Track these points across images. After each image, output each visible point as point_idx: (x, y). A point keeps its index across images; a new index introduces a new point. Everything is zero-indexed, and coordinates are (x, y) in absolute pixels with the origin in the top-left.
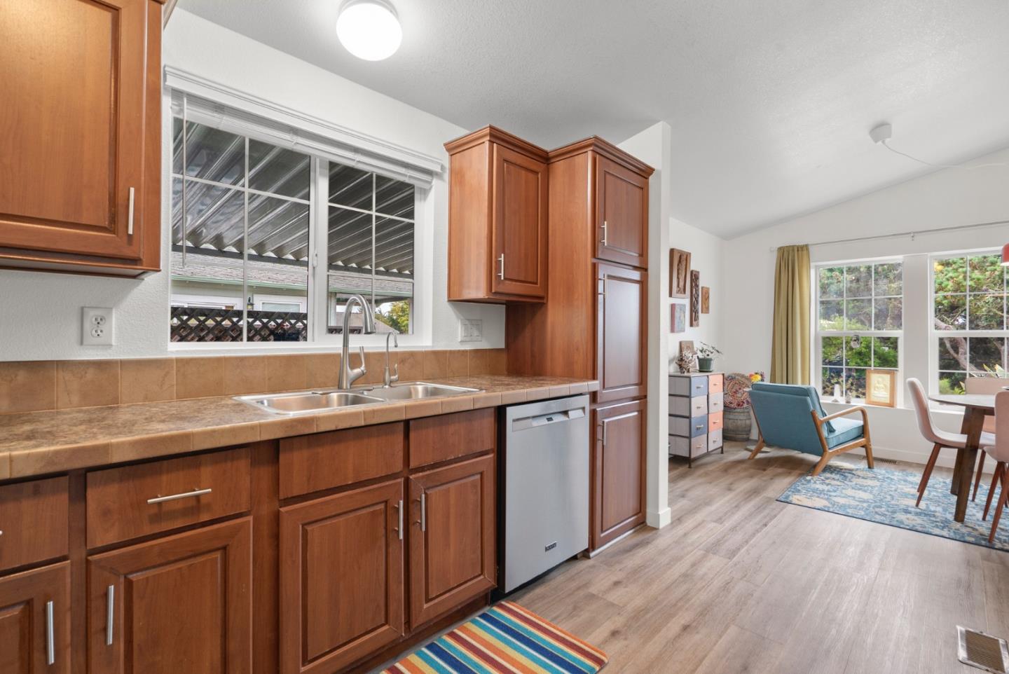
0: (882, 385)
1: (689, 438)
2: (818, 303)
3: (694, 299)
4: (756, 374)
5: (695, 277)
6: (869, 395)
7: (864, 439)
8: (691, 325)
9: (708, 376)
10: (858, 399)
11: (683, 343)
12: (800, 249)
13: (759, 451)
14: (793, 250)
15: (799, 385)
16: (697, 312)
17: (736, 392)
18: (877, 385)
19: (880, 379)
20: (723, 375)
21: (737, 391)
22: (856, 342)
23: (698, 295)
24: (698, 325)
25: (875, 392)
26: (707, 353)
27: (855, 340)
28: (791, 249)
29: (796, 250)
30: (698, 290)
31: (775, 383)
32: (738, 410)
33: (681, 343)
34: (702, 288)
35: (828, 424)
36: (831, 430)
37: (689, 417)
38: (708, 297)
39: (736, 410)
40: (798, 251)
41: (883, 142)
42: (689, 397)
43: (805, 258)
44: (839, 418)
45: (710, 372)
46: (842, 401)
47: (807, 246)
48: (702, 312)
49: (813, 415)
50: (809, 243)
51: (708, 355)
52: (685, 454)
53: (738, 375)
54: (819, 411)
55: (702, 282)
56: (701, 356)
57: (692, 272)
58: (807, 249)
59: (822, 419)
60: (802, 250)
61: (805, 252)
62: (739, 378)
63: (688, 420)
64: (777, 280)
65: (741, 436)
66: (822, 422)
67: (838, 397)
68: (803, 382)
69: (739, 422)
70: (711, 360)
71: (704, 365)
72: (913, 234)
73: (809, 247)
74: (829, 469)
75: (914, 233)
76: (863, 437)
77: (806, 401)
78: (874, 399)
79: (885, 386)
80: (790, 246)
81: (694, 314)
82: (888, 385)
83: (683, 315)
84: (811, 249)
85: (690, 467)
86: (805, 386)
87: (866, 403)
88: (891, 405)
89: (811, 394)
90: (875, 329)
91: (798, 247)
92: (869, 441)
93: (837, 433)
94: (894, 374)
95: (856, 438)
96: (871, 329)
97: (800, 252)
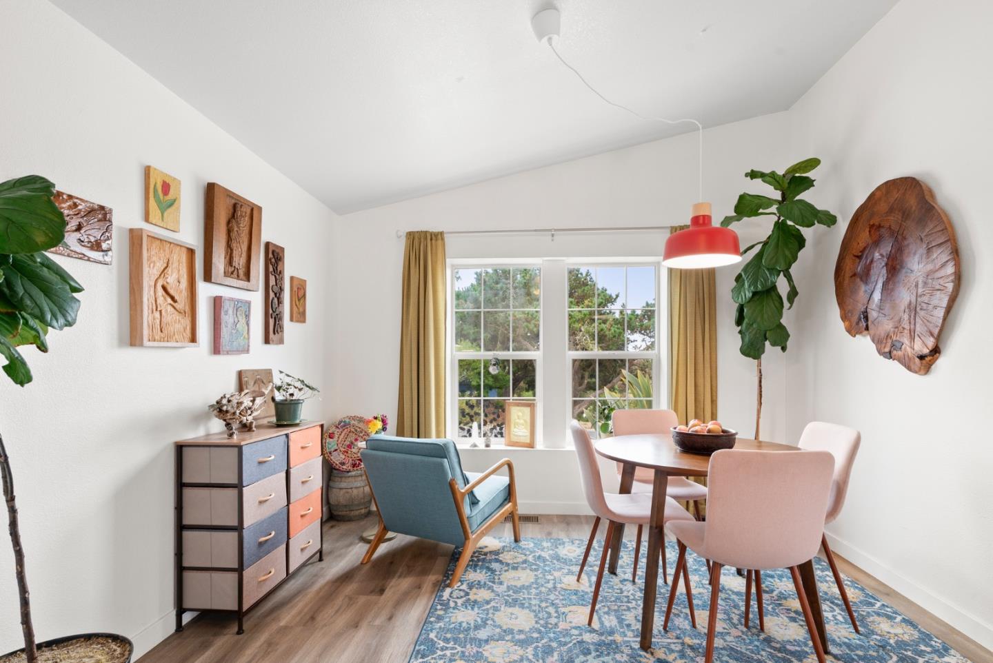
0: (522, 421)
1: (240, 570)
2: (454, 313)
3: (272, 295)
4: (376, 418)
5: (274, 257)
7: (510, 504)
8: (267, 341)
9: (287, 436)
10: (496, 438)
11: (244, 375)
12: (434, 238)
13: (381, 539)
14: (426, 238)
15: (433, 439)
16: (278, 318)
17: (349, 446)
18: (517, 421)
19: (520, 414)
20: (322, 426)
21: (352, 443)
22: (496, 367)
23: (281, 289)
24: (281, 342)
25: (515, 430)
26: (291, 391)
27: (494, 365)
28: (423, 235)
29: (429, 238)
30: (282, 279)
31: (403, 436)
32: (353, 473)
33: (240, 374)
34: (292, 278)
35: (471, 493)
36: (474, 502)
37: (239, 528)
38: (304, 295)
39: (350, 474)
40: (431, 239)
41: (550, 40)
42: (239, 486)
45: (297, 425)
46: (480, 443)
47: (442, 233)
48: (292, 320)
49: (452, 486)
50: (444, 231)
51: (292, 395)
52: (231, 605)
53: (354, 418)
54: (460, 477)
55: (290, 268)
56: (279, 397)
57: (267, 245)
58: (443, 239)
59: (463, 491)
60: (436, 240)
61: (440, 242)
62: (356, 423)
63: (235, 535)
64: (406, 278)
65: (357, 513)
66: (463, 495)
67: (477, 440)
68: (438, 436)
69: (355, 492)
70: (296, 403)
71: (285, 414)
72: (553, 232)
73: (445, 235)
75: (555, 230)
76: (509, 502)
77: (442, 465)
78: (514, 439)
79: (525, 421)
80: (422, 232)
81: (271, 322)
82: (529, 421)
83: (242, 320)
84: (447, 238)
85: (240, 631)
86: (440, 441)
87: (506, 445)
88: (531, 445)
89: (449, 452)
90: (513, 350)
91: (431, 234)
92: (515, 504)
93: (481, 505)
94: (531, 406)
95: (502, 505)
96: (509, 350)
97: (433, 241)
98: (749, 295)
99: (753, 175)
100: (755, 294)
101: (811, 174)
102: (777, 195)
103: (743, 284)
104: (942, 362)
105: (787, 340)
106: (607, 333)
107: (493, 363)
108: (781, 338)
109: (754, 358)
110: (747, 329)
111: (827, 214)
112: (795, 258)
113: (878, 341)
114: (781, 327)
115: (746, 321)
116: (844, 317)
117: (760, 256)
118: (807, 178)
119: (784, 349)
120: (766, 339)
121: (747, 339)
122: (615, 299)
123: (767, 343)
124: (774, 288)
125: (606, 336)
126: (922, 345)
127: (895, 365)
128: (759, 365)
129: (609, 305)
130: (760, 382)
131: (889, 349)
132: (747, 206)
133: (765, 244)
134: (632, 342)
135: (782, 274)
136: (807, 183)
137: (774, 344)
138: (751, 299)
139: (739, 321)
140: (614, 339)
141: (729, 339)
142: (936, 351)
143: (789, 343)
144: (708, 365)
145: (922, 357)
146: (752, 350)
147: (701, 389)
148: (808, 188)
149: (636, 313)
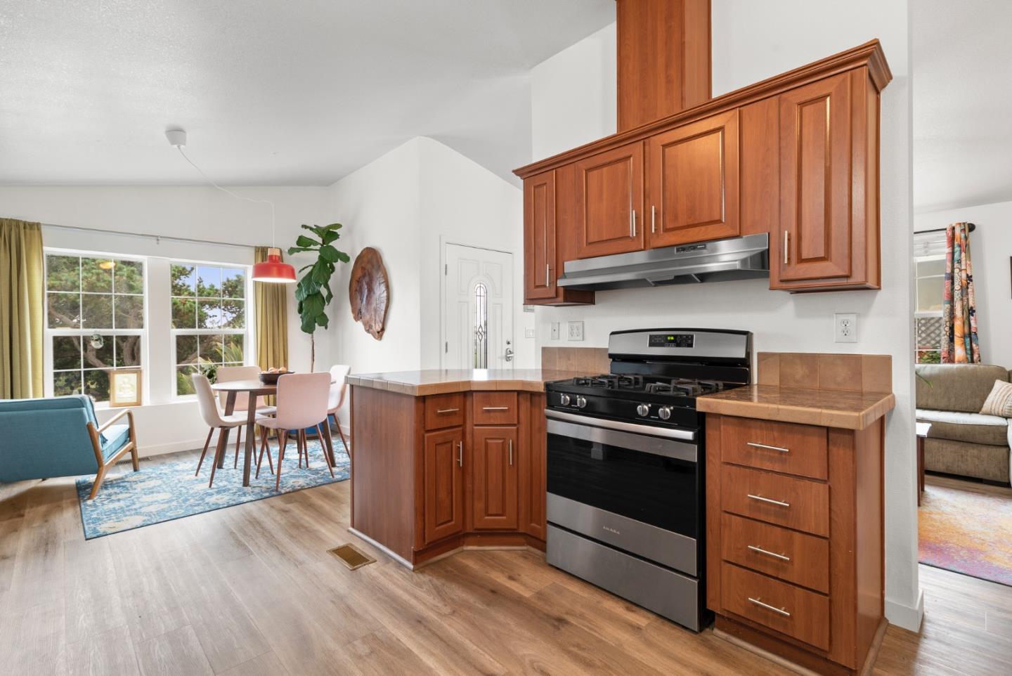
0: (128, 386)
6: (114, 397)
7: (131, 443)
12: (28, 227)
14: (18, 226)
18: (123, 386)
19: (126, 380)
22: (98, 342)
25: (120, 393)
27: (97, 340)
28: (14, 223)
29: (22, 226)
35: (102, 435)
36: (105, 441)
40: (25, 228)
41: (179, 146)
43: (36, 239)
44: (111, 427)
47: (38, 225)
49: (89, 427)
50: (41, 222)
54: (95, 422)
58: (39, 229)
59: (97, 431)
60: (31, 229)
61: (35, 232)
66: (97, 435)
73: (42, 226)
74: (106, 485)
75: (161, 237)
76: (130, 441)
77: (83, 413)
78: (118, 401)
79: (131, 385)
80: (14, 220)
82: (134, 384)
84: (44, 229)
87: (110, 407)
88: (140, 403)
89: (86, 403)
90: (116, 328)
91: (25, 223)
92: (135, 443)
93: (109, 443)
94: (139, 372)
95: (124, 444)
96: (112, 328)
97: (28, 231)
98: (305, 296)
99: (305, 227)
100: (308, 296)
101: (337, 231)
102: (320, 240)
103: (302, 290)
104: (386, 334)
105: (327, 322)
106: (182, 307)
107: (95, 338)
108: (324, 321)
109: (309, 333)
110: (304, 316)
111: (345, 255)
112: (329, 278)
113: (365, 324)
114: (324, 315)
115: (304, 311)
116: (353, 312)
117: (310, 274)
118: (336, 233)
119: (326, 328)
120: (316, 322)
121: (304, 322)
122: (190, 272)
123: (316, 324)
124: (319, 292)
125: (180, 310)
126: (378, 327)
127: (370, 335)
128: (312, 337)
129: (182, 277)
130: (313, 347)
131: (368, 329)
132: (303, 243)
133: (314, 266)
134: (210, 317)
135: (323, 286)
136: (336, 236)
137: (320, 325)
138: (306, 299)
139: (300, 311)
140: (190, 314)
141: (295, 322)
142: (383, 329)
143: (328, 324)
144: (281, 338)
145: (378, 332)
146: (308, 328)
147: (277, 353)
148: (336, 239)
149: (215, 288)
